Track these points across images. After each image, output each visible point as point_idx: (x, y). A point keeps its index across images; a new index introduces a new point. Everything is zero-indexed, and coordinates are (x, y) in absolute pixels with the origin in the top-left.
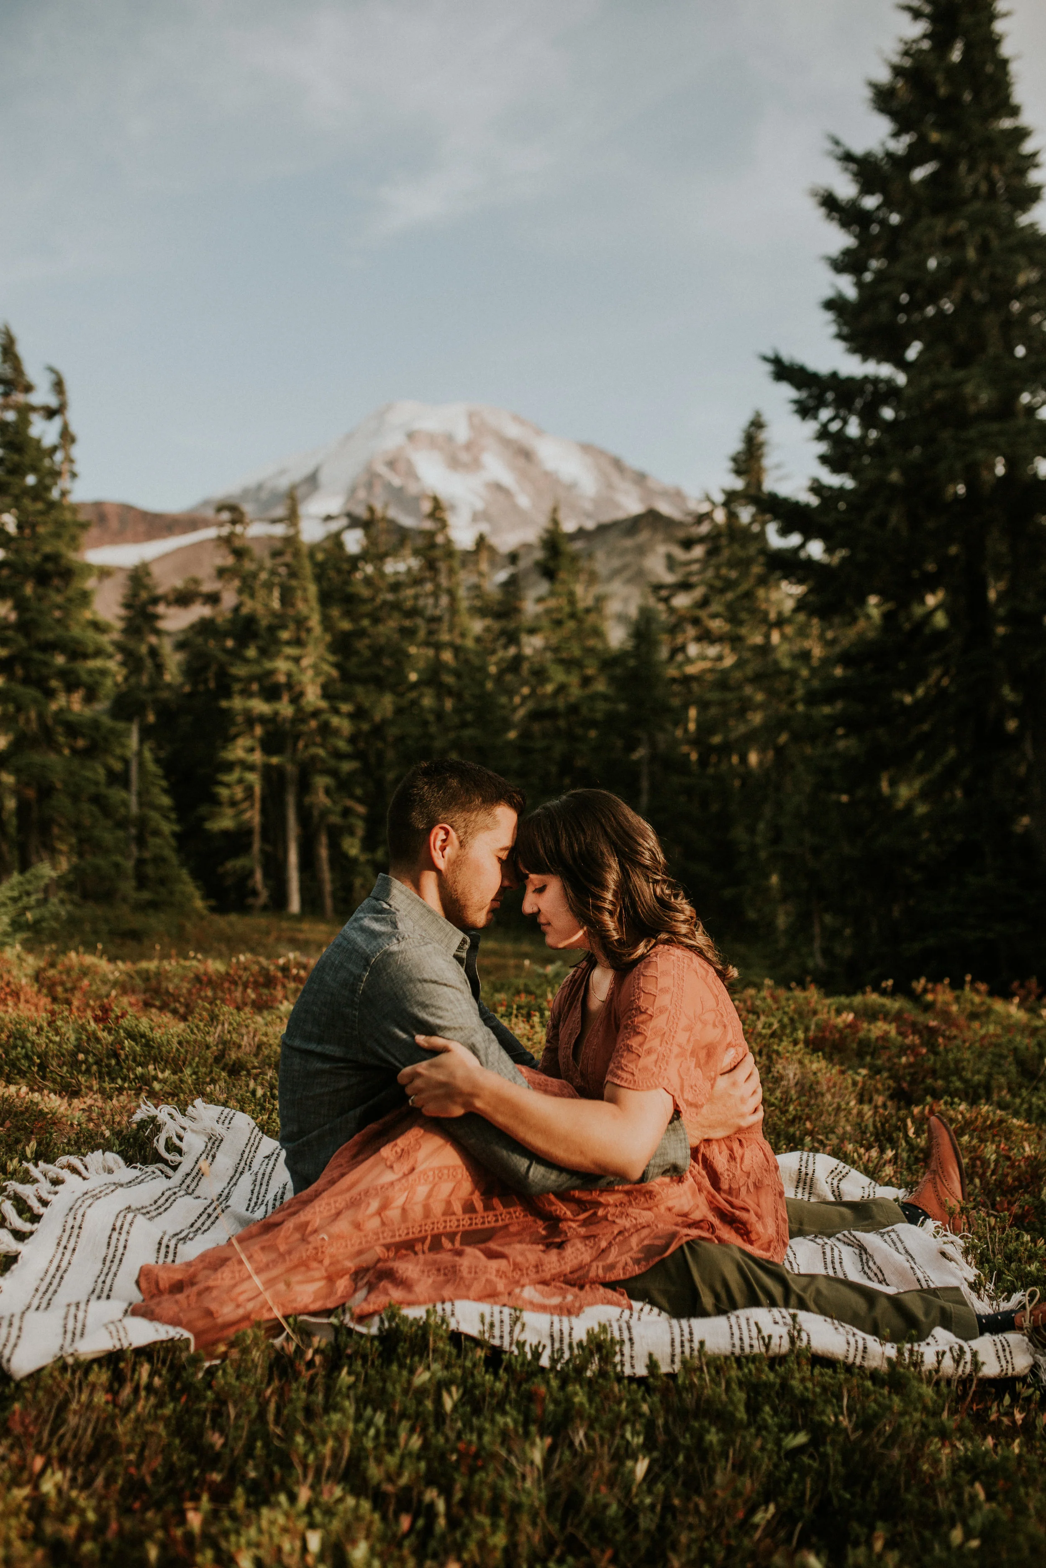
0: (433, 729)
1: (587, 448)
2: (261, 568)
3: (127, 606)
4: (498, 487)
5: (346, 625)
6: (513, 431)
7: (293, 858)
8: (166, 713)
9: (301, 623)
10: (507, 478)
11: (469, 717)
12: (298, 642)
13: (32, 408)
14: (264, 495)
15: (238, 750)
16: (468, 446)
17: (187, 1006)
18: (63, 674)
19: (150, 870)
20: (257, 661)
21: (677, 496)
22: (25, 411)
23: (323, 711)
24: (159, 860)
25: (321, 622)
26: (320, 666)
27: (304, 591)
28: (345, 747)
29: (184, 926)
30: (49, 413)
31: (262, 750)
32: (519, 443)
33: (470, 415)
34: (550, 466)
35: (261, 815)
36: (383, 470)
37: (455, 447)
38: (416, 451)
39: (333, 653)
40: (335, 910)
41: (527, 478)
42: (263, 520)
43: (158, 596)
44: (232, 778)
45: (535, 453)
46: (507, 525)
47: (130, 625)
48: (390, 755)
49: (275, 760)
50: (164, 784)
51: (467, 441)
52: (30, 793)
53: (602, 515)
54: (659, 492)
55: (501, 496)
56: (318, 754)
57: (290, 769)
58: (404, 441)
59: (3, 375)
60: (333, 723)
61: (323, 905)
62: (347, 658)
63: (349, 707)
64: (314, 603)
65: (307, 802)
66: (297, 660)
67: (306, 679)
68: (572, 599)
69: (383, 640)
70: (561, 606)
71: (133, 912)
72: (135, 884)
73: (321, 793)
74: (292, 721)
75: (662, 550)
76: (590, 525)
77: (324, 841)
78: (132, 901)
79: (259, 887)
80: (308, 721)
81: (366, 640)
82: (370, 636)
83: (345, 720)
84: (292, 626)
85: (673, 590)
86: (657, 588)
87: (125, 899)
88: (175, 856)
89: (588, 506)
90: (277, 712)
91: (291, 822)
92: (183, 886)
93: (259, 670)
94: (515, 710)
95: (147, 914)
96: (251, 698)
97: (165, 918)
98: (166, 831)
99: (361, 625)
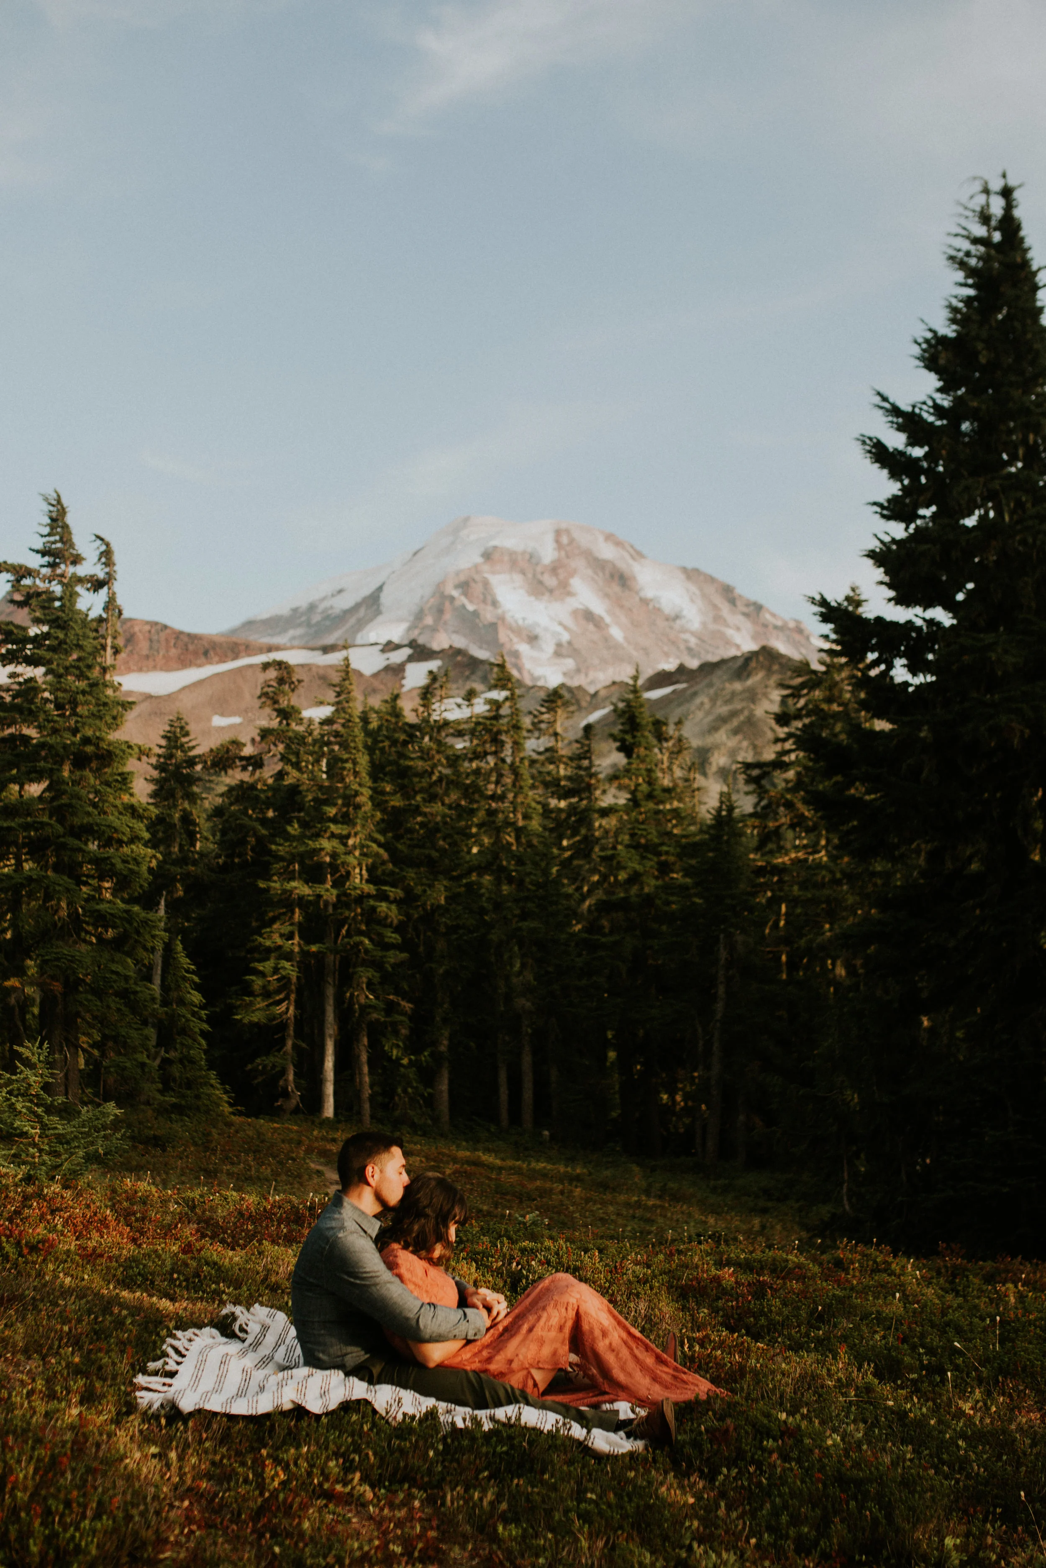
0: (491, 917)
1: (692, 574)
2: (310, 734)
3: (160, 767)
4: (588, 616)
5: (396, 802)
6: (607, 552)
7: (329, 1064)
8: (196, 887)
9: (349, 799)
10: (599, 607)
12: (345, 819)
13: (80, 580)
14: (316, 618)
15: (274, 937)
16: (554, 569)
17: (233, 1237)
18: (97, 861)
19: (176, 1071)
20: (300, 838)
22: (72, 582)
23: (369, 896)
24: (187, 1061)
25: (371, 798)
26: (368, 847)
27: (355, 763)
28: (393, 937)
29: (209, 1134)
30: (97, 585)
31: (300, 937)
32: (614, 566)
33: (558, 533)
34: (649, 593)
35: (296, 1008)
36: (455, 593)
37: (539, 569)
38: (494, 573)
39: (383, 832)
40: (372, 1117)
41: (622, 607)
42: (313, 649)
43: (195, 757)
44: (267, 966)
45: (634, 578)
46: (596, 661)
47: (161, 788)
48: (441, 945)
49: (314, 948)
50: (196, 979)
51: (552, 562)
52: (57, 987)
53: (707, 652)
54: (776, 627)
55: (591, 627)
56: (362, 943)
57: (330, 958)
58: (480, 560)
59: (53, 546)
60: (379, 910)
61: (359, 1113)
62: (398, 838)
63: (398, 893)
64: (365, 778)
65: (348, 995)
66: (344, 839)
67: (352, 860)
68: (650, 777)
69: (438, 818)
70: (637, 785)
71: (157, 1117)
72: (159, 1086)
73: (364, 986)
74: (335, 906)
75: (776, 695)
76: (694, 663)
77: (364, 1040)
78: (156, 1105)
79: (291, 1087)
80: (353, 906)
81: (420, 819)
82: (424, 814)
83: (394, 907)
84: (341, 802)
85: (767, 769)
86: (747, 767)
87: (149, 1102)
88: (204, 1057)
89: (692, 640)
90: (319, 896)
91: (330, 1016)
92: (211, 1091)
93: (302, 848)
94: (582, 900)
95: (171, 1119)
96: (293, 879)
97: (189, 1124)
98: (197, 1030)
99: (414, 802)
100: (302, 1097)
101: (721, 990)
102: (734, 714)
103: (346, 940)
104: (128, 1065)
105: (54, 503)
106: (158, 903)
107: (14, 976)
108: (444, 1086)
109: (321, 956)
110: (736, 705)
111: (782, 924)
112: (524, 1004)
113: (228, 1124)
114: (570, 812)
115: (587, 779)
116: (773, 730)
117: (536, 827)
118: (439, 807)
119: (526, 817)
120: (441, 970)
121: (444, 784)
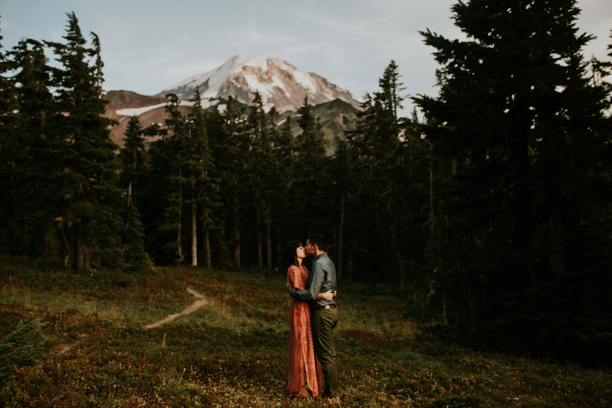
0: (254, 189)
1: (313, 75)
2: (184, 121)
3: (128, 135)
4: (279, 89)
5: (218, 146)
6: (284, 67)
7: (195, 245)
8: (142, 180)
9: (200, 145)
10: (282, 86)
11: (269, 185)
13: (85, 51)
14: (187, 90)
15: (172, 198)
16: (267, 73)
19: (131, 254)
20: (181, 160)
21: (348, 94)
22: (81, 51)
23: (208, 181)
24: (135, 249)
25: (208, 144)
26: (207, 163)
27: (202, 131)
28: (218, 197)
29: (146, 279)
30: (92, 53)
31: (182, 197)
32: (287, 72)
33: (268, 61)
34: (298, 81)
35: (182, 224)
36: (234, 81)
37: (262, 73)
38: (246, 74)
39: (213, 157)
40: (212, 265)
41: (289, 86)
42: (186, 100)
43: (141, 131)
44: (170, 209)
45: (293, 76)
46: (281, 104)
47: (129, 143)
48: (236, 200)
49: (187, 202)
50: (139, 215)
51: (266, 71)
52: (79, 220)
53: (318, 101)
54: (341, 93)
55: (279, 93)
56: (206, 199)
57: (194, 206)
58: (242, 70)
59: (72, 35)
60: (212, 186)
61: (207, 263)
62: (219, 159)
63: (219, 180)
64: (206, 136)
65: (201, 219)
66: (198, 160)
67: (201, 168)
68: (312, 136)
69: (234, 152)
70: (308, 139)
71: (123, 273)
72: (124, 260)
73: (207, 215)
74: (195, 185)
75: (342, 115)
76: (314, 105)
77: (208, 236)
78: (123, 268)
79: (180, 254)
80: (202, 186)
81: (227, 152)
82: (229, 150)
83: (218, 185)
84: (196, 146)
85: (353, 133)
86: (346, 133)
87: (120, 267)
88: (143, 247)
89: (313, 97)
90: (189, 182)
91: (194, 227)
92: (146, 261)
93: (182, 164)
94: (288, 182)
95: (129, 274)
96: (179, 176)
97: (137, 275)
98: (140, 236)
99: (224, 146)
100: (185, 258)
101: (343, 215)
102: (328, 121)
103: (200, 199)
104: (110, 252)
105: (72, 17)
106: (129, 186)
107: (60, 216)
108: (238, 252)
109: (190, 205)
110: (329, 118)
111: (360, 190)
112: (268, 221)
113: (154, 274)
114: (283, 150)
115: (289, 137)
116: (340, 127)
117: (271, 155)
118: (234, 147)
119: (267, 151)
120: (236, 209)
121: (236, 139)
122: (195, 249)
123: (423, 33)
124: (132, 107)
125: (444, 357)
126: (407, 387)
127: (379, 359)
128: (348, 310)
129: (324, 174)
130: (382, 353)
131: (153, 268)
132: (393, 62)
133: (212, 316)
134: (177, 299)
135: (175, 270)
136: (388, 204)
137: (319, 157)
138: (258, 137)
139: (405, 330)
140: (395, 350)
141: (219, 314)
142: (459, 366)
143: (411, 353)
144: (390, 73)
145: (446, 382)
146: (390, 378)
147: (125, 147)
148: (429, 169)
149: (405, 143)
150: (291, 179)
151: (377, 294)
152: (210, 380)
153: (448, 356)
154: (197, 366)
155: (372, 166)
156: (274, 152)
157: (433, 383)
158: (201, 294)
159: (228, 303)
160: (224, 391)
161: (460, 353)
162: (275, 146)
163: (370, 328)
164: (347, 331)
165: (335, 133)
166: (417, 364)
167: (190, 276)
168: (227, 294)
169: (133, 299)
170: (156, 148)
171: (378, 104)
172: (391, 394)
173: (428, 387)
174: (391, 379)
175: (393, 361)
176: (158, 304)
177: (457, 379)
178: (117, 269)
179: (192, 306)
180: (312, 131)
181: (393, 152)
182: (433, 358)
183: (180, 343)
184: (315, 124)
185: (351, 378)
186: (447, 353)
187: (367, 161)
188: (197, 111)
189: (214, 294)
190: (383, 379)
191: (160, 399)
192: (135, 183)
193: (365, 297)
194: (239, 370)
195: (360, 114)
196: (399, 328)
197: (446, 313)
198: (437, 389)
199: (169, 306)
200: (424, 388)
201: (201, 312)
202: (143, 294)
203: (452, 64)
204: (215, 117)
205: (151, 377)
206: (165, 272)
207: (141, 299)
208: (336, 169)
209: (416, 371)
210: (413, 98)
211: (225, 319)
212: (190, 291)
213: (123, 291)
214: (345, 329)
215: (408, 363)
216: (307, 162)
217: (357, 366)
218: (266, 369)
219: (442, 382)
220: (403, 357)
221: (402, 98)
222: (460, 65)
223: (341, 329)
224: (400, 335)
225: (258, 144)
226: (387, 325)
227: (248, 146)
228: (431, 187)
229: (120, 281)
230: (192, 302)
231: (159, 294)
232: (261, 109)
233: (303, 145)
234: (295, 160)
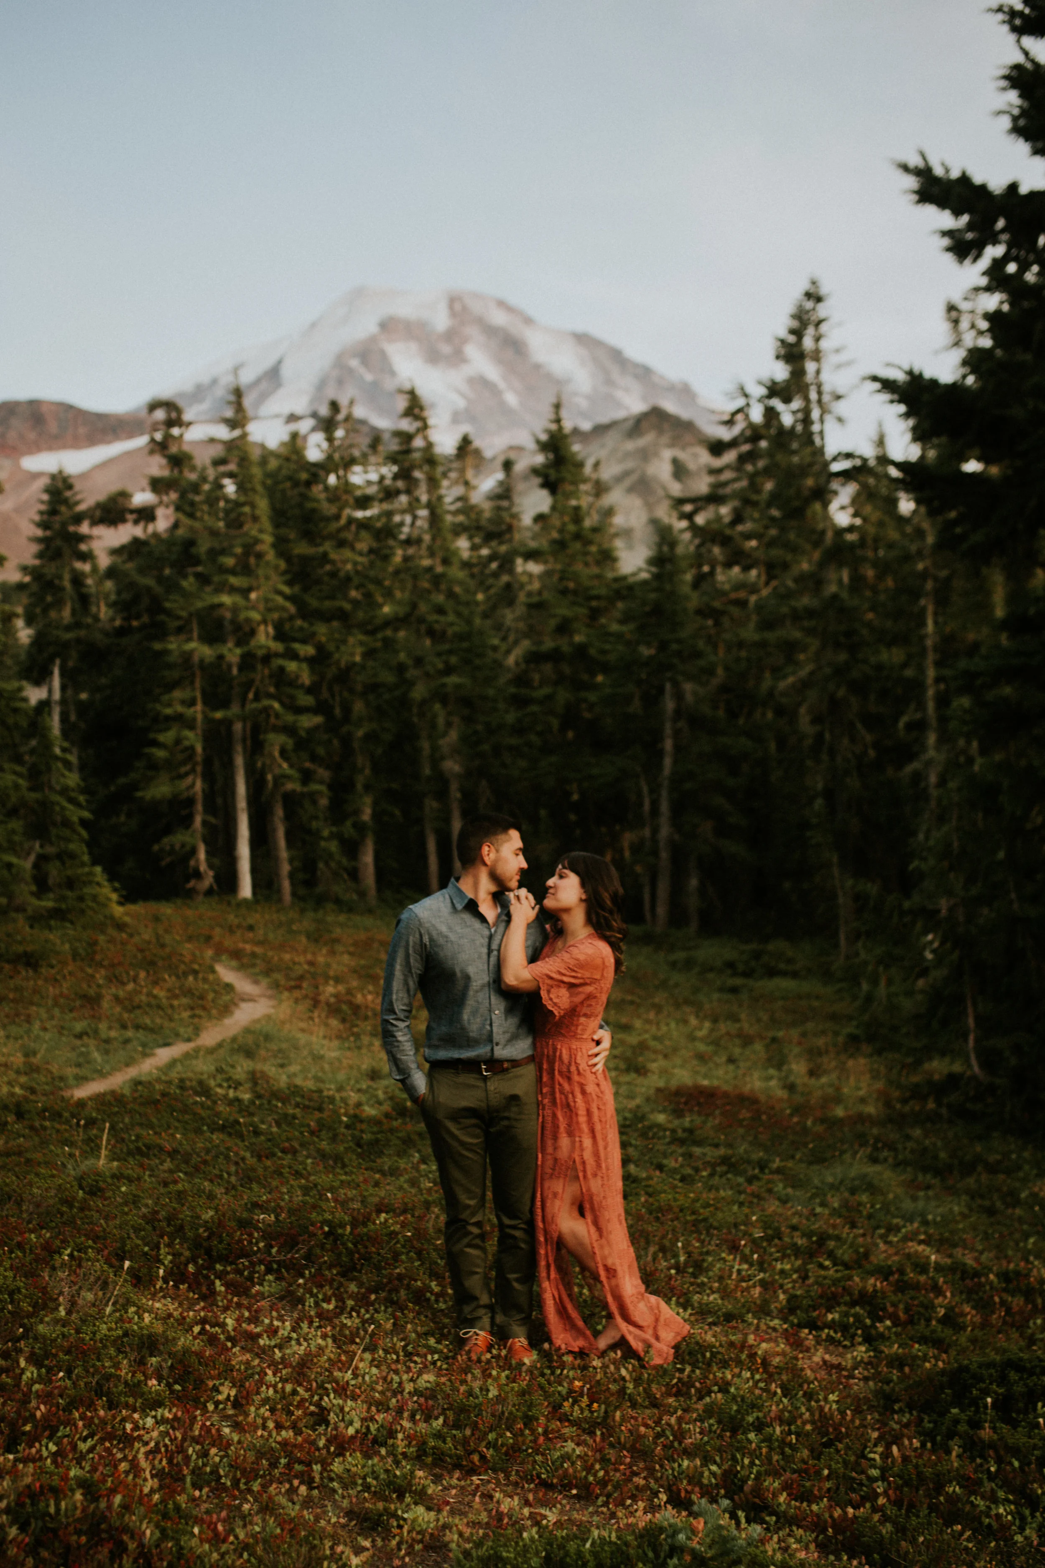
0: (412, 673)
1: (582, 339)
2: (204, 479)
3: (44, 525)
4: (481, 383)
5: (302, 549)
6: (499, 318)
9: (249, 547)
10: (492, 373)
11: (454, 660)
12: (244, 569)
15: (174, 704)
16: (450, 335)
19: (53, 868)
20: (197, 594)
21: (685, 392)
23: (277, 655)
24: (64, 857)
25: (274, 546)
26: (272, 600)
27: (253, 506)
28: (307, 700)
29: (95, 943)
31: (204, 703)
32: (506, 332)
33: (451, 300)
34: (541, 359)
35: (204, 781)
36: (354, 364)
37: (433, 337)
38: (390, 342)
39: (289, 583)
40: (294, 894)
41: (515, 372)
42: (216, 422)
43: (81, 513)
44: (167, 737)
45: (525, 343)
46: (492, 427)
47: (47, 548)
48: (359, 707)
49: (219, 715)
50: (73, 759)
51: (446, 330)
53: (598, 414)
54: (664, 388)
55: (486, 393)
56: (271, 707)
57: (238, 727)
58: (377, 330)
60: (289, 669)
61: (279, 891)
62: (305, 589)
63: (309, 650)
64: (266, 523)
65: (259, 764)
66: (245, 592)
67: (255, 616)
68: (577, 515)
69: (349, 567)
70: (564, 524)
71: (32, 927)
72: (34, 888)
73: (277, 754)
74: (241, 669)
75: (667, 454)
76: (586, 426)
77: (279, 812)
78: (30, 910)
79: (203, 867)
80: (259, 667)
81: (328, 567)
82: (333, 562)
83: (304, 666)
84: (239, 550)
85: (700, 504)
86: (679, 502)
87: (20, 909)
88: (85, 849)
89: (583, 403)
90: (221, 657)
91: (241, 789)
92: (96, 890)
93: (199, 604)
94: (508, 652)
95: (50, 928)
96: (190, 639)
97: (71, 932)
98: (75, 819)
99: (321, 549)
100: (217, 878)
101: (668, 745)
102: (626, 474)
103: (255, 705)
106: (51, 673)
108: (368, 858)
109: (227, 723)
110: (629, 464)
111: (720, 671)
112: (452, 766)
113: (121, 926)
114: (492, 558)
115: (508, 520)
116: (665, 488)
117: (457, 573)
118: (347, 553)
119: (446, 562)
120: (360, 733)
121: (353, 528)
122: (244, 850)
123: (905, 168)
124: (64, 447)
125: (971, 1181)
126: (853, 1304)
127: (770, 1191)
128: (686, 1022)
129: (615, 627)
130: (778, 1171)
131: (118, 911)
132: (814, 283)
133: (280, 1051)
134: (185, 1001)
135: (190, 913)
136: (803, 710)
137: (599, 577)
138: (419, 523)
139: (852, 1080)
140: (818, 1159)
141: (302, 1042)
142: (1018, 1211)
143: (871, 1169)
144: (805, 317)
145: (980, 1285)
146: (799, 1263)
147: (37, 562)
148: (923, 602)
149: (851, 529)
150: (516, 643)
151: (772, 973)
152: (219, 1286)
153: (984, 1178)
154: (184, 1239)
155: (753, 599)
156: (466, 565)
157: (938, 1290)
158: (256, 982)
159: (334, 1010)
160: (258, 1330)
161: (1020, 1168)
162: (474, 548)
163: (748, 1079)
164: (678, 1092)
165: (649, 506)
166: (886, 1208)
167: (231, 930)
168: (331, 982)
169: (56, 1004)
170: (124, 562)
171: (771, 414)
172: (800, 1326)
173: (922, 1305)
174: (805, 1264)
175: (814, 1196)
176: (126, 1016)
177: (1017, 1273)
178: (13, 915)
179: (227, 1021)
180: (578, 498)
181: (817, 555)
182: (936, 1181)
183: (161, 1149)
184: (585, 481)
185: (677, 1267)
186: (980, 1168)
187: (740, 586)
188: (238, 448)
189: (293, 983)
190: (779, 1266)
191: (31, 1373)
192: (71, 664)
193: (738, 981)
194: (318, 1251)
195: (717, 448)
196: (834, 1076)
197: (976, 1041)
198: (950, 1309)
199: (158, 1021)
200: (907, 1310)
201: (250, 1040)
202: (85, 986)
203: (998, 265)
204: (293, 466)
205: (19, 1290)
206: (157, 919)
207: (78, 1003)
208: (647, 609)
209: (882, 1231)
210: (875, 379)
211: (318, 1058)
212: (226, 974)
213: (27, 979)
214: (674, 1084)
215: (860, 1204)
216: (564, 592)
217: (695, 1223)
218: (403, 1246)
219: (968, 1281)
220: (841, 1182)
221: (840, 391)
222: (1024, 267)
223: (661, 1084)
224: (838, 1099)
225: (419, 541)
226: (798, 1068)
227: (391, 548)
228: (931, 657)
229: (20, 949)
230: (226, 1010)
231: (131, 986)
232: (425, 438)
233: (554, 542)
234: (529, 588)
